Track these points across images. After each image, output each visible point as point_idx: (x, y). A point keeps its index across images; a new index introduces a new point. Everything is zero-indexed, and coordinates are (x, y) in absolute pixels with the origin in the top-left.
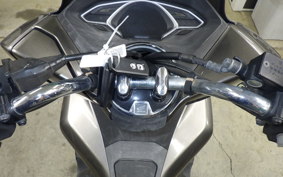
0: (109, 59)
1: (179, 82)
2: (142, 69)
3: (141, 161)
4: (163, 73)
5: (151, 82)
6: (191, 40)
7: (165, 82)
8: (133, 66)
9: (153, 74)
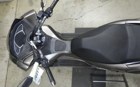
1: (39, 30)
3: (55, 44)
4: (37, 34)
5: (38, 37)
6: (27, 28)
7: (38, 33)
8: (35, 39)
9: (37, 36)
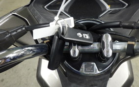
0: (59, 29)
2: (88, 37)
7: (110, 46)
8: (80, 35)
